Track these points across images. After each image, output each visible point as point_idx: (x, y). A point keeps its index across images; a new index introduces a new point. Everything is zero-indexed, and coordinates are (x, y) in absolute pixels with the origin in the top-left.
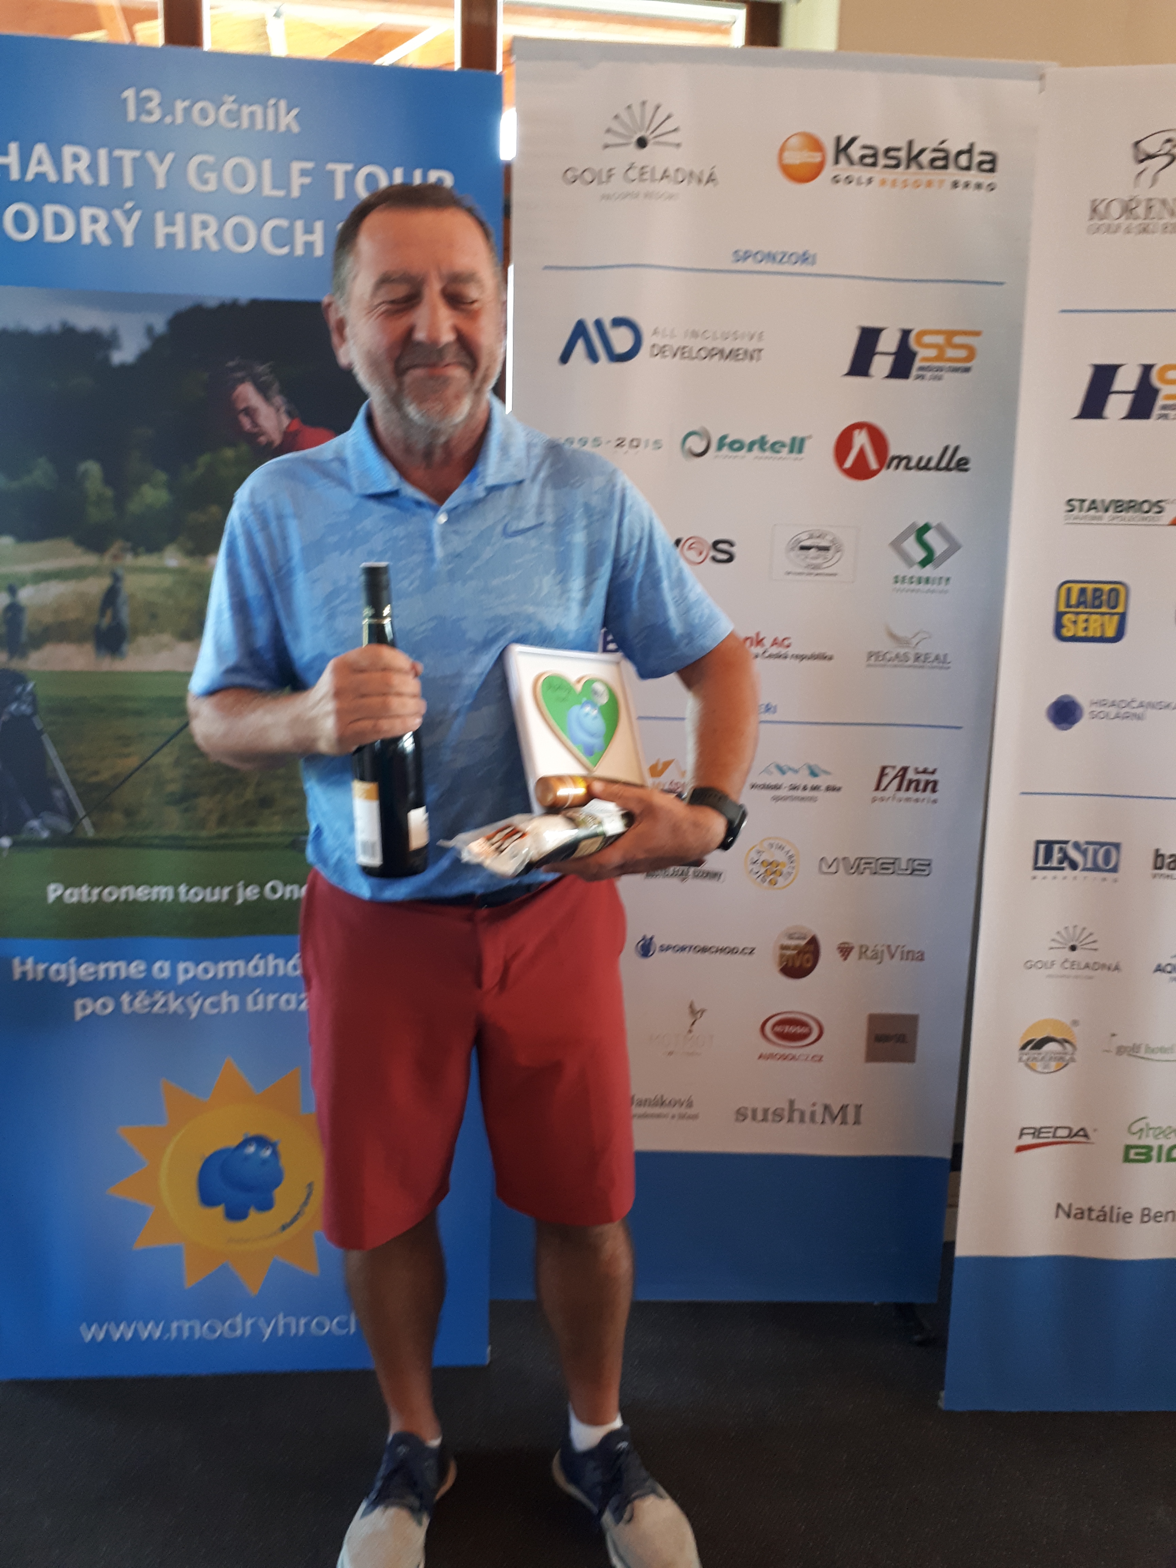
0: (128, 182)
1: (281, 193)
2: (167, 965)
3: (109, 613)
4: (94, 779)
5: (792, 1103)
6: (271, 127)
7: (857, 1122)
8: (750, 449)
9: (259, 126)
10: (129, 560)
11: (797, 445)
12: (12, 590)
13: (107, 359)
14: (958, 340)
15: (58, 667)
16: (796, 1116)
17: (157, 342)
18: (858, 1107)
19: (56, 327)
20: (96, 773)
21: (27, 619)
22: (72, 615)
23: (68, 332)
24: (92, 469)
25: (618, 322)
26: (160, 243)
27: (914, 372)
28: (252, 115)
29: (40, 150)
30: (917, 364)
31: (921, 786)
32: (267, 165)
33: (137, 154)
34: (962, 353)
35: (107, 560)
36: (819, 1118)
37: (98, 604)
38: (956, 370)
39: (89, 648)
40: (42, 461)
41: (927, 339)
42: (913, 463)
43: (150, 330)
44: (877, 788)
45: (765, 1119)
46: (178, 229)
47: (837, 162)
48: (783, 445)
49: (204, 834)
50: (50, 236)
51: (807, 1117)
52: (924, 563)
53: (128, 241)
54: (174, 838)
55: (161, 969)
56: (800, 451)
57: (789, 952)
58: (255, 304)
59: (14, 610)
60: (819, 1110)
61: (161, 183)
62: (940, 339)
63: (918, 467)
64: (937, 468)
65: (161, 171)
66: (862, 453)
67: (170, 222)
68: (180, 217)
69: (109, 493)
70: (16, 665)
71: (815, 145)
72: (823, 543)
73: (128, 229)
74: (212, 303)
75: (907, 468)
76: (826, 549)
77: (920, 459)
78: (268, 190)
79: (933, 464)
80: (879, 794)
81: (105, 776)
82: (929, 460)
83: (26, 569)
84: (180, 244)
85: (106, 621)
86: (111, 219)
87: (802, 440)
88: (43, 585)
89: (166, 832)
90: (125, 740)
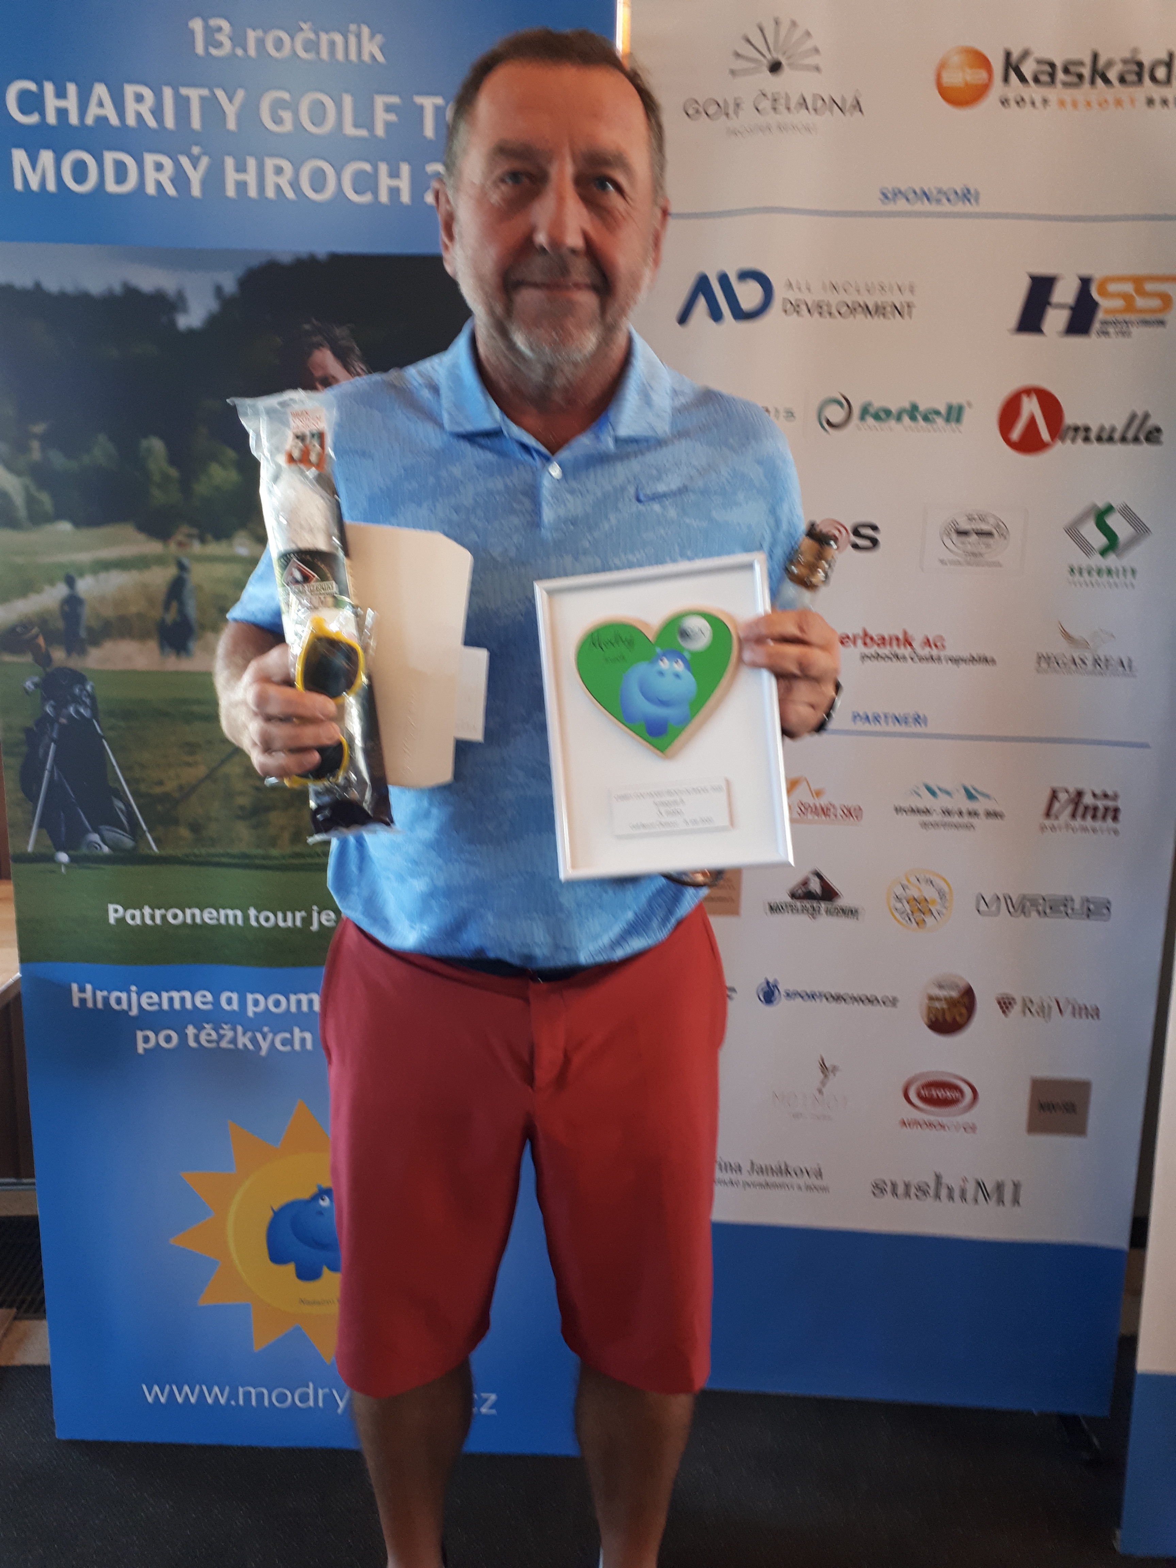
0: (196, 123)
1: (363, 133)
2: (235, 996)
3: (174, 605)
4: (158, 790)
5: (938, 1178)
6: (353, 56)
7: (1016, 1201)
8: (899, 418)
9: (340, 55)
10: (196, 548)
11: (954, 414)
12: (70, 582)
13: (173, 323)
14: (1149, 287)
15: (120, 666)
16: (944, 1192)
17: (226, 303)
18: (1016, 1186)
19: (118, 289)
20: (161, 783)
21: (86, 613)
22: (133, 609)
23: (131, 293)
24: (157, 445)
25: (745, 275)
26: (231, 192)
27: (1096, 326)
28: (332, 44)
29: (100, 90)
30: (1100, 315)
31: (1100, 814)
32: (348, 101)
33: (205, 92)
34: (1156, 303)
35: (173, 547)
36: (970, 1195)
37: (161, 596)
38: (1146, 323)
39: (152, 645)
40: (102, 438)
41: (1112, 287)
42: (1093, 435)
43: (219, 290)
44: (1048, 814)
45: (907, 1194)
46: (251, 177)
47: (1006, 79)
48: (938, 413)
49: (274, 852)
50: (111, 187)
51: (957, 1194)
52: (1104, 552)
53: (196, 191)
54: (246, 856)
55: (229, 1001)
56: (958, 420)
57: (937, 1005)
58: (336, 259)
59: (73, 603)
60: (971, 1188)
61: (231, 125)
62: (1128, 288)
63: (1099, 439)
64: (1123, 439)
65: (231, 110)
66: (1032, 421)
67: (241, 168)
68: (251, 163)
69: (174, 472)
70: (75, 663)
71: (981, 61)
72: (985, 527)
73: (195, 177)
74: (286, 258)
75: (1086, 439)
76: (989, 534)
77: (1102, 429)
78: (349, 130)
79: (1117, 436)
80: (1048, 823)
81: (170, 786)
82: (1113, 429)
83: (85, 557)
84: (253, 192)
85: (171, 617)
86: (178, 166)
87: (960, 409)
88: (103, 576)
89: (235, 850)
90: (192, 748)
